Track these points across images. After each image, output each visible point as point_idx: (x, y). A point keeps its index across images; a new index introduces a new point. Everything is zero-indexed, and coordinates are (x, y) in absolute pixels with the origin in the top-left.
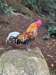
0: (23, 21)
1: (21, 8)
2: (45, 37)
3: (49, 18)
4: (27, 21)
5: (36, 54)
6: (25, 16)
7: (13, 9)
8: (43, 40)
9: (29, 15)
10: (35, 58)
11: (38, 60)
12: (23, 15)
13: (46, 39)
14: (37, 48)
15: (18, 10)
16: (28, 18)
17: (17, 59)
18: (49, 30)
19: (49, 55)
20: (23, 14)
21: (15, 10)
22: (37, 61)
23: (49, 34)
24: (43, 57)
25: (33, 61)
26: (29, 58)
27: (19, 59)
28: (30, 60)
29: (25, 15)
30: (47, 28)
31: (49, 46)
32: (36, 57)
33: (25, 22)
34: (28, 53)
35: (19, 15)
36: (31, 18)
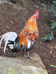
0: (11, 12)
2: (46, 38)
3: (53, 9)
4: (19, 12)
6: (15, 5)
8: (43, 42)
9: (22, 4)
10: (34, 68)
11: (38, 71)
12: (11, 4)
13: (48, 41)
16: (20, 8)
17: (7, 69)
18: (52, 28)
19: (52, 66)
20: (12, 2)
22: (36, 72)
23: (52, 34)
24: (44, 66)
25: (31, 71)
26: (24, 67)
27: (10, 69)
28: (26, 71)
29: (15, 3)
30: (49, 23)
31: (53, 51)
32: (35, 66)
33: (15, 14)
34: (22, 61)
35: (5, 4)
36: (24, 9)
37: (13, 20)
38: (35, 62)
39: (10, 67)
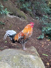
1: (17, 11)
5: (32, 53)
6: (20, 19)
7: (9, 12)
8: (38, 40)
9: (24, 18)
12: (18, 18)
13: (41, 39)
14: (33, 47)
15: (14, 13)
16: (23, 20)
17: (12, 57)
18: (43, 31)
20: (18, 16)
21: (11, 13)
22: (34, 59)
24: (39, 55)
26: (25, 56)
27: (15, 57)
28: (26, 58)
29: (20, 17)
30: (41, 29)
32: (32, 55)
35: (14, 18)
36: (26, 21)
37: (19, 27)
38: (33, 52)
39: (14, 56)
